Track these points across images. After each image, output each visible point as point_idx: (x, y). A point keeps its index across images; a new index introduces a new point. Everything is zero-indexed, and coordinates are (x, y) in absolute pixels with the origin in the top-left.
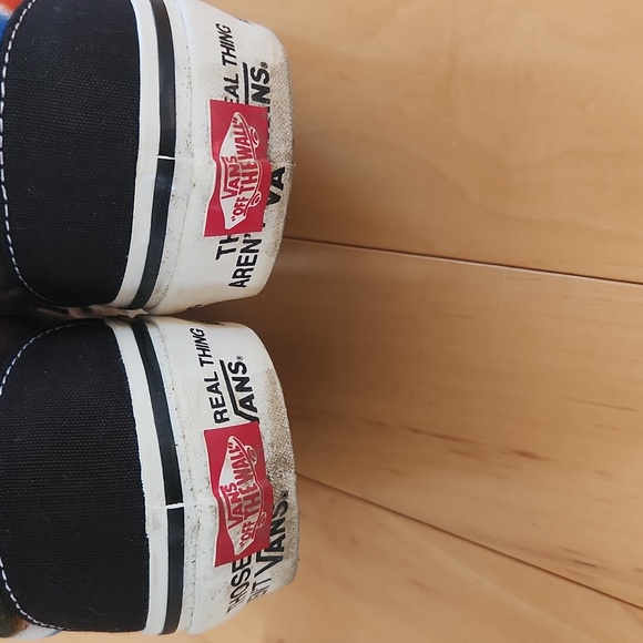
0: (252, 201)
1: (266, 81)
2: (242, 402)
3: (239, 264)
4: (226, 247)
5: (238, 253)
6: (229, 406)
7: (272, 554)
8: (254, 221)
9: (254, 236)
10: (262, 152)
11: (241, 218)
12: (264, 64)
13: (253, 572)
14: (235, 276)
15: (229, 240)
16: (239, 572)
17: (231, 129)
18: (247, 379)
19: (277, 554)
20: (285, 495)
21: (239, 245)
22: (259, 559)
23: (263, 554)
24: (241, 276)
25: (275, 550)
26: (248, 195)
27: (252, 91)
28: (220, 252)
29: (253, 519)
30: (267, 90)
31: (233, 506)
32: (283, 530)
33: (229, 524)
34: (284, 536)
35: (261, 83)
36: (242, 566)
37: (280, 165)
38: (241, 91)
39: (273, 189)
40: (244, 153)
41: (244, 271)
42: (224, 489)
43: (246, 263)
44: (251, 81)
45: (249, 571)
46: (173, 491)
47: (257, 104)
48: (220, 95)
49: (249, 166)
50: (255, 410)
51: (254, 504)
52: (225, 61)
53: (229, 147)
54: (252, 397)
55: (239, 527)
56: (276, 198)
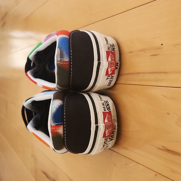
0: (113, 69)
1: (114, 47)
2: (108, 108)
3: (110, 81)
4: (108, 78)
5: (110, 79)
6: (106, 108)
7: (111, 138)
8: (113, 73)
9: (113, 75)
10: (115, 60)
11: (111, 72)
12: (113, 44)
13: (108, 141)
14: (109, 83)
15: (109, 76)
16: (106, 140)
17: (110, 56)
18: (109, 104)
19: (112, 138)
20: (115, 126)
21: (110, 77)
22: (109, 139)
23: (110, 138)
24: (110, 83)
25: (112, 137)
26: (113, 68)
27: (112, 49)
28: (107, 79)
29: (110, 129)
30: (114, 49)
31: (107, 126)
32: (114, 133)
33: (106, 129)
34: (114, 135)
35: (113, 47)
36: (106, 139)
37: (118, 62)
38: (110, 49)
39: (117, 67)
40: (112, 60)
41: (110, 82)
42: (106, 123)
43: (111, 81)
44: (112, 47)
45: (107, 140)
46: (96, 122)
47: (113, 51)
48: (107, 50)
49: (113, 63)
50: (110, 110)
51: (111, 126)
52: (107, 44)
53: (110, 59)
54: (110, 107)
55: (108, 131)
56: (117, 68)
